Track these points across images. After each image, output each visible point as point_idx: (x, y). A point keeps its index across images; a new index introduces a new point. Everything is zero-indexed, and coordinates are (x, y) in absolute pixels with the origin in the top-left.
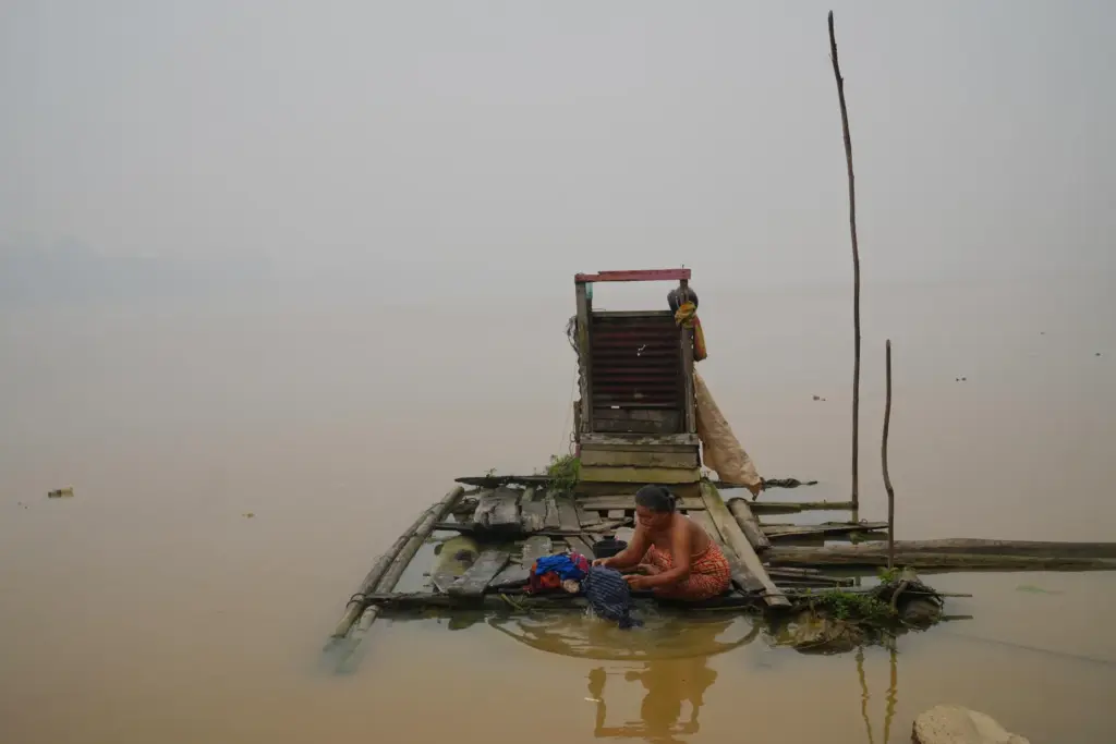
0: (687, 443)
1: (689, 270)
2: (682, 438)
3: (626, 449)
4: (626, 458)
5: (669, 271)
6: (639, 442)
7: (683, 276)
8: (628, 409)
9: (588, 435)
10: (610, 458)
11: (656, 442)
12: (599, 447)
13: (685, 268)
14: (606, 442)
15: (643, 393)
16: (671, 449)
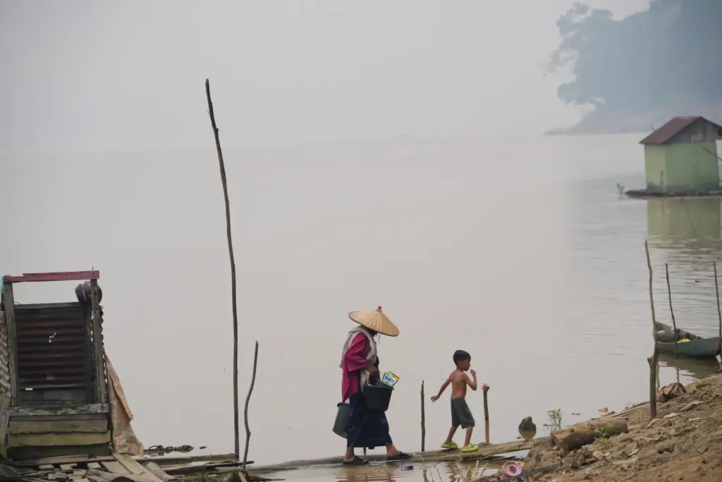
0: (99, 411)
1: (98, 272)
2: (95, 408)
3: (50, 418)
4: (48, 426)
5: (81, 273)
6: (60, 413)
7: (94, 276)
8: (41, 391)
9: (16, 408)
10: (35, 427)
11: (74, 412)
12: (26, 418)
13: (95, 270)
14: (31, 414)
15: (54, 375)
16: (87, 417)
